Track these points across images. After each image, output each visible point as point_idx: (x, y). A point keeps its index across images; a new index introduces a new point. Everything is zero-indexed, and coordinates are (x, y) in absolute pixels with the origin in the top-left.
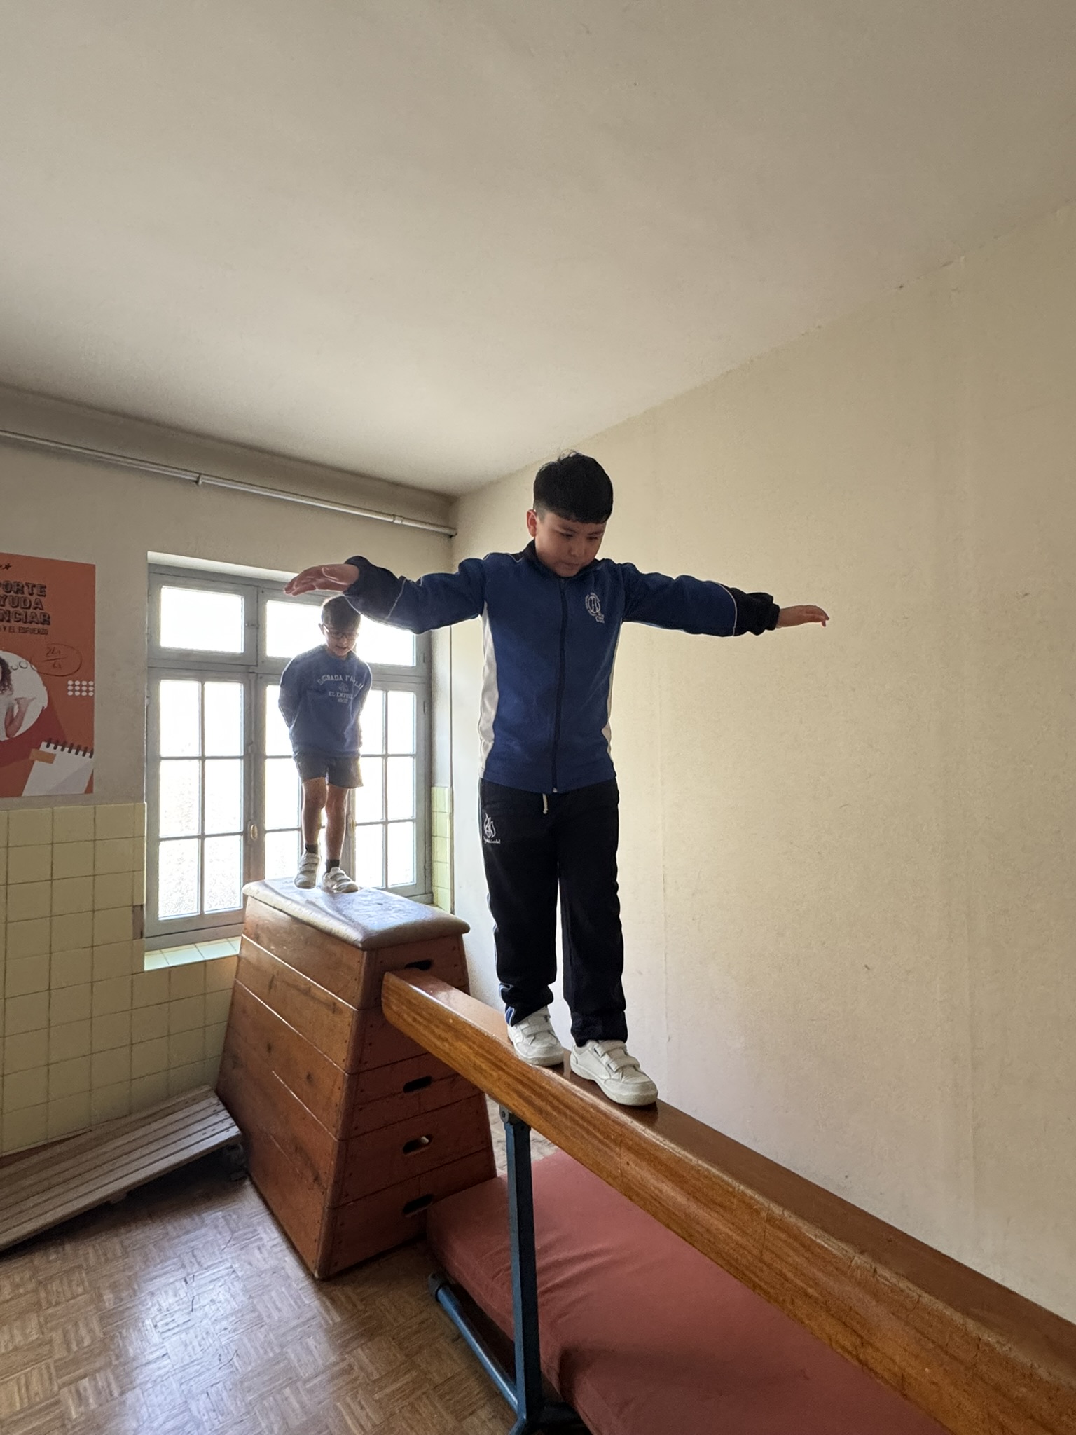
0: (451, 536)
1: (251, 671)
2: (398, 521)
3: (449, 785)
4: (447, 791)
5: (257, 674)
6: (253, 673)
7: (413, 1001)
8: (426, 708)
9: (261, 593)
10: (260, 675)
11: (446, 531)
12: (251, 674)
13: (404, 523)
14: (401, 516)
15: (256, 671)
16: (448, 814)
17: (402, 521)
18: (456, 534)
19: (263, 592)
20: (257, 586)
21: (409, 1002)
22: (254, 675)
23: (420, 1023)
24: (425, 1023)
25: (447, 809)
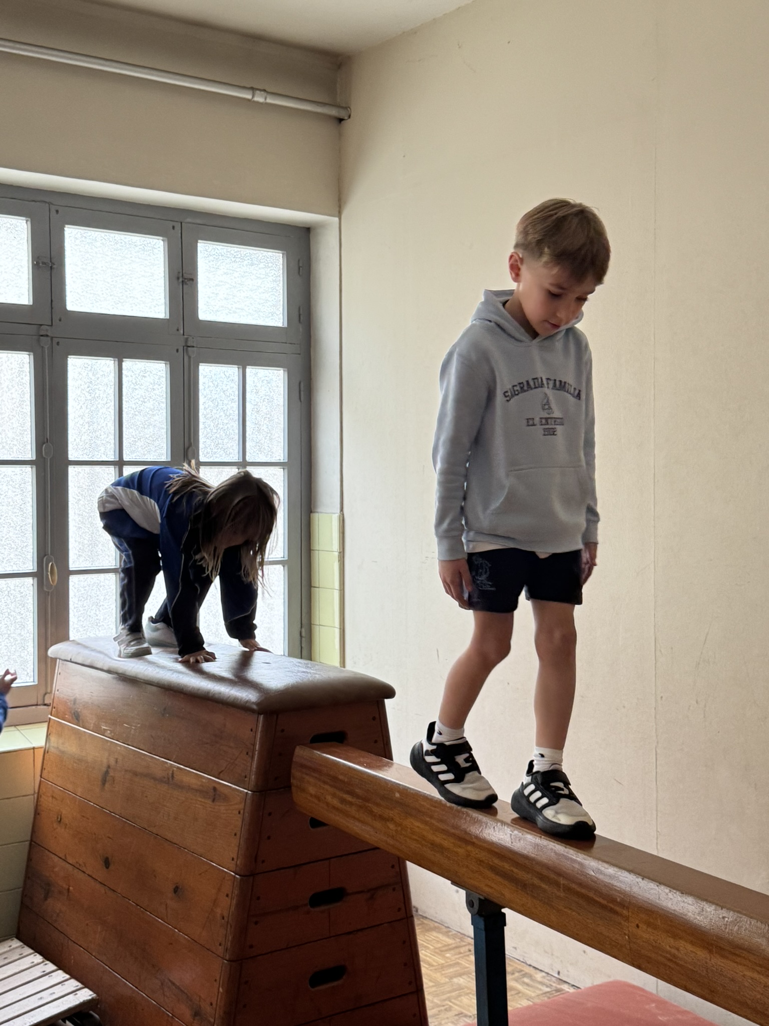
0: (341, 120)
1: (42, 333)
2: (259, 98)
3: (339, 511)
4: (335, 519)
5: (52, 337)
6: (47, 336)
7: (341, 777)
8: (302, 393)
9: (53, 212)
10: (55, 340)
11: (333, 112)
12: (42, 338)
13: (270, 100)
14: (264, 90)
15: (49, 334)
16: (337, 554)
17: (266, 99)
18: (349, 117)
19: (57, 211)
20: (50, 203)
21: (335, 779)
22: (49, 339)
23: (351, 804)
24: (359, 802)
25: (336, 546)
